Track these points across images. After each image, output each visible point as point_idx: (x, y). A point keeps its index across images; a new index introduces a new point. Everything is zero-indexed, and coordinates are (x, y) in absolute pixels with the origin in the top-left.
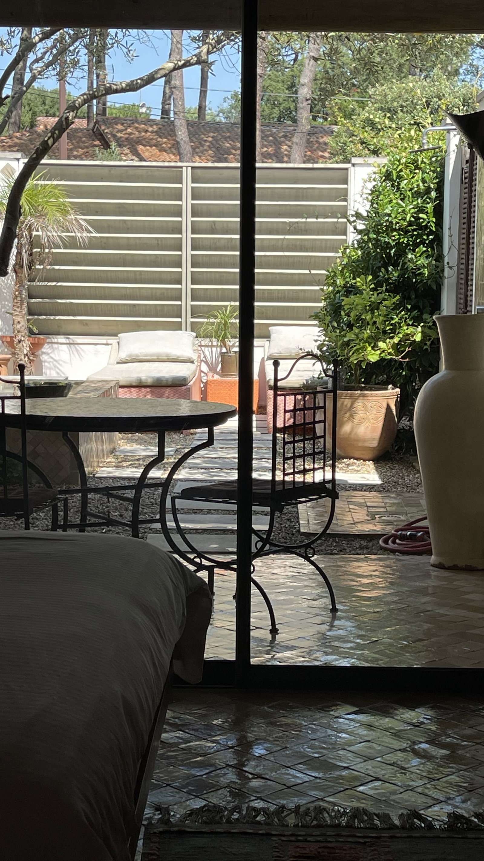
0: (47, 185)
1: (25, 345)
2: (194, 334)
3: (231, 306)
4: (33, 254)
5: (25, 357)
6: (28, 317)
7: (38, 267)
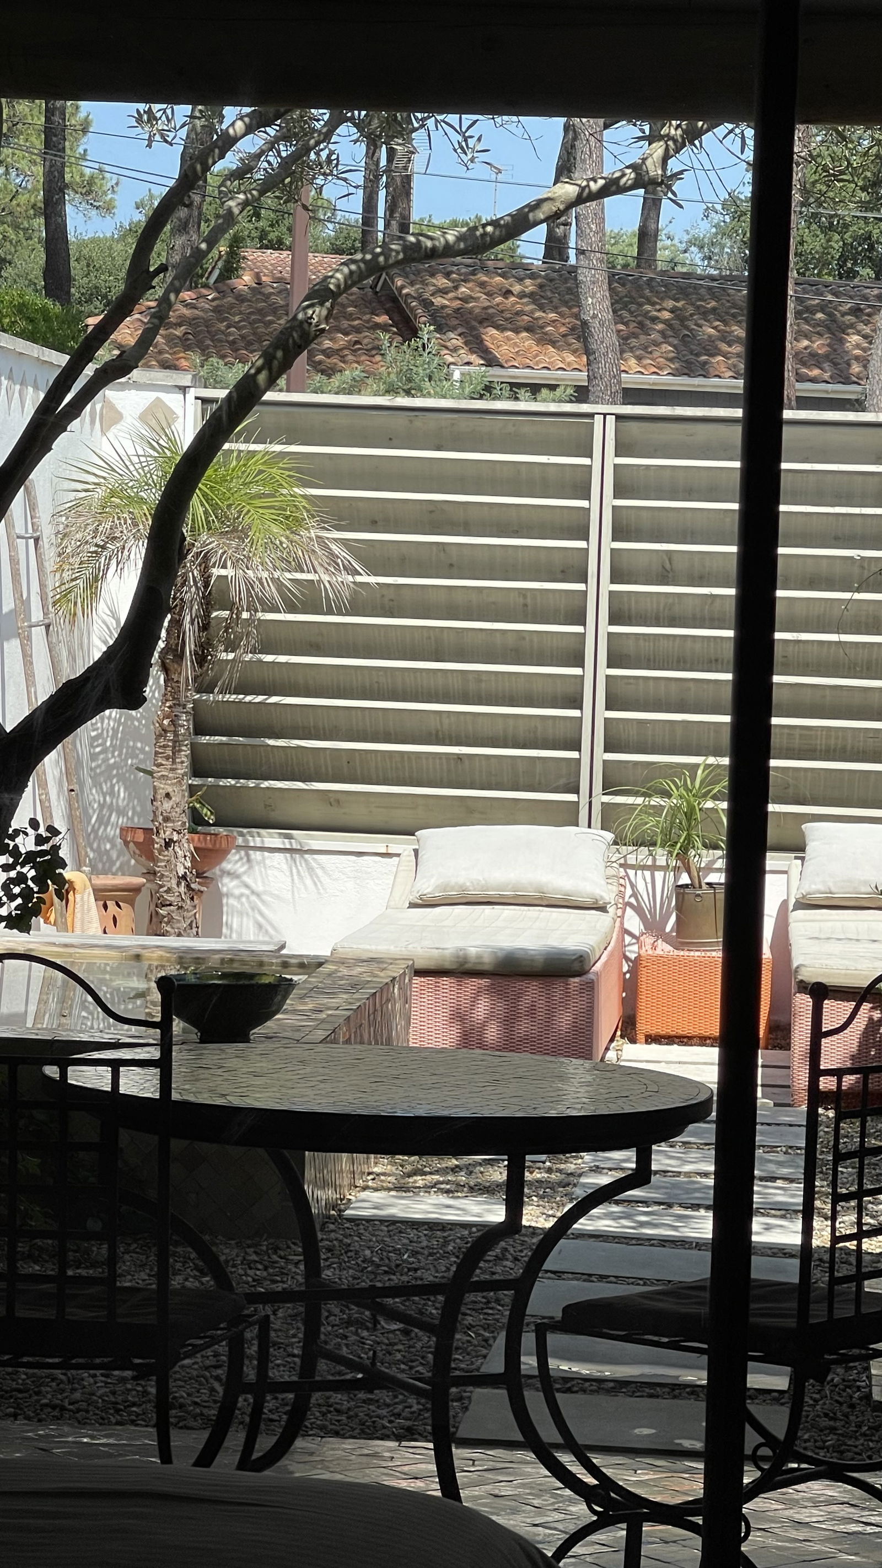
0: (254, 453)
1: (180, 853)
2: (610, 836)
3: (707, 766)
4: (213, 623)
5: (179, 884)
6: (190, 782)
7: (224, 656)
